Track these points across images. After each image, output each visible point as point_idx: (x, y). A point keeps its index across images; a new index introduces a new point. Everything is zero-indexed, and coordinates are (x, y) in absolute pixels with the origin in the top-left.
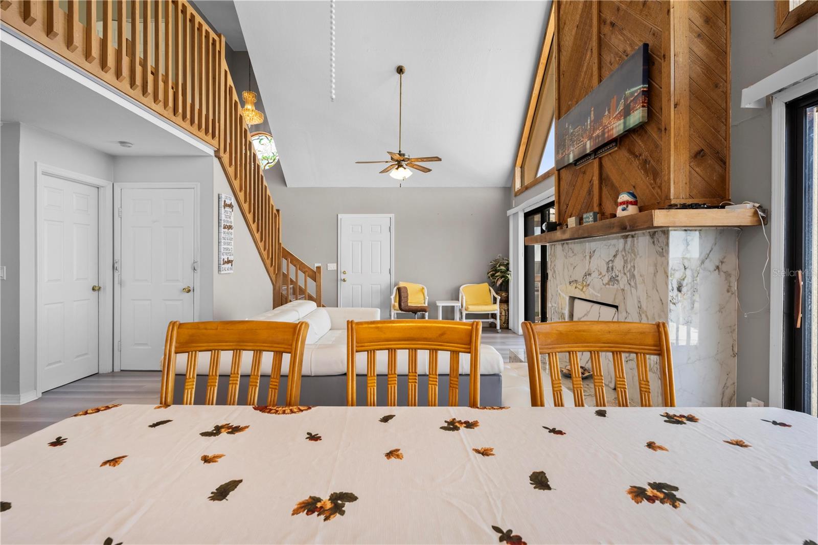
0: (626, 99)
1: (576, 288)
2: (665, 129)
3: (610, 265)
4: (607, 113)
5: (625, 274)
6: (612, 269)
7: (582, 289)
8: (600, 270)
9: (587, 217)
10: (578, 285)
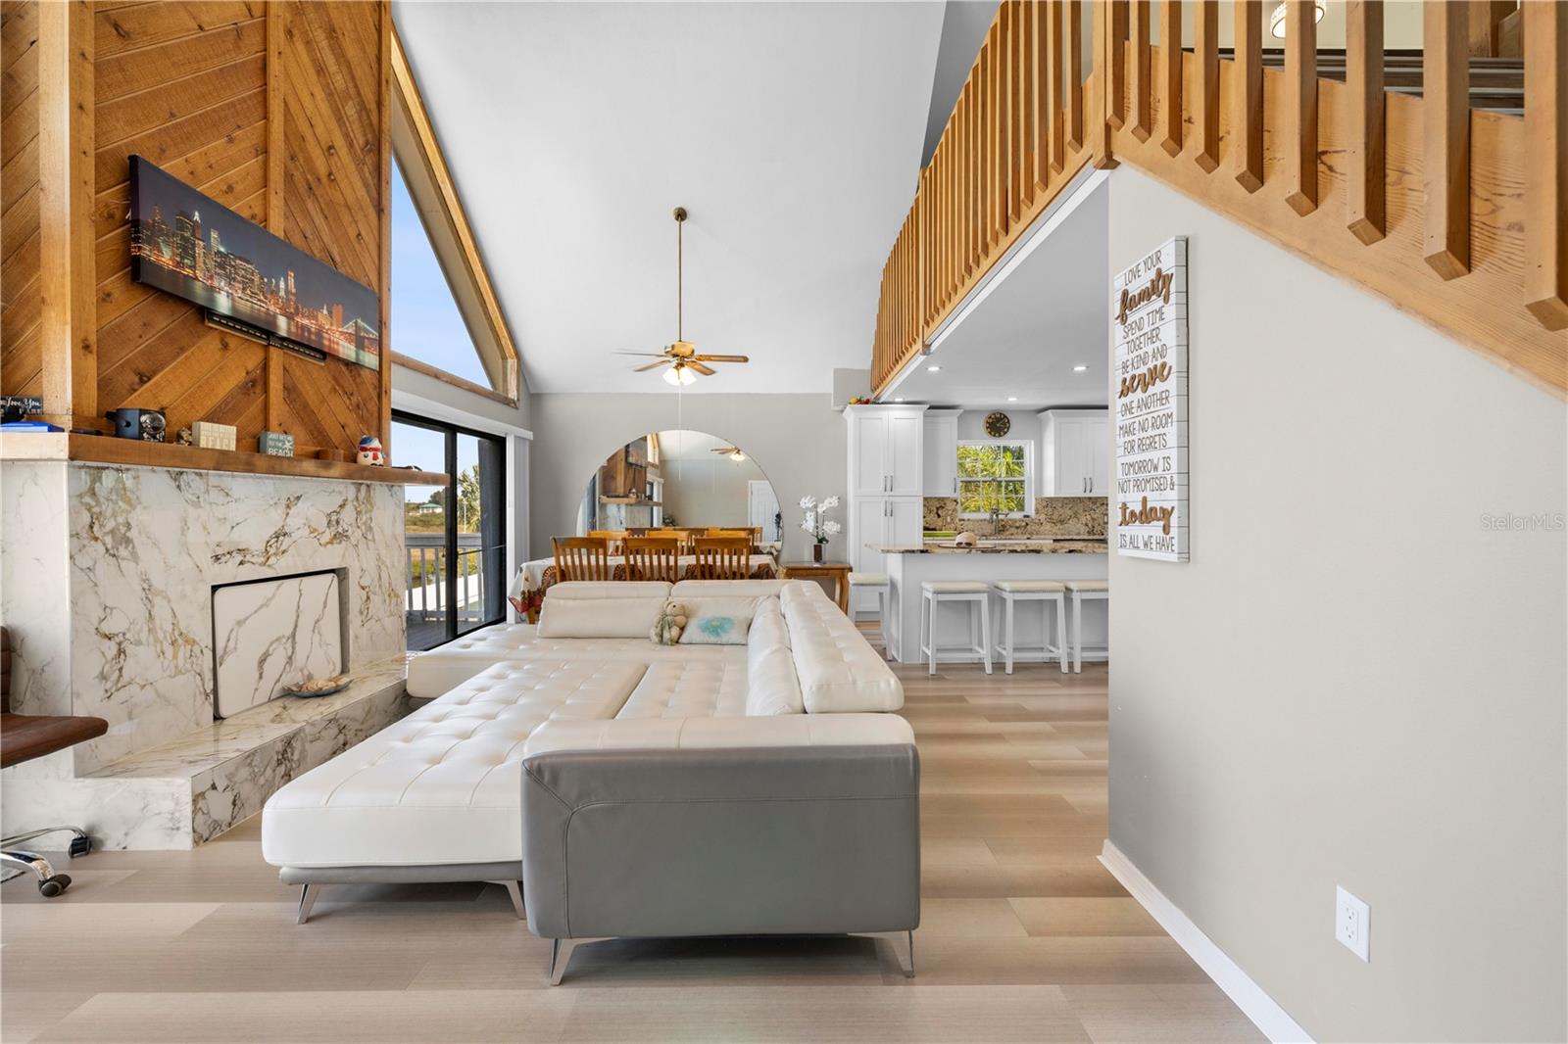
0: (356, 324)
1: (241, 563)
3: (334, 518)
5: (358, 527)
6: (338, 522)
7: (264, 564)
8: (313, 525)
9: (279, 440)
10: (248, 557)
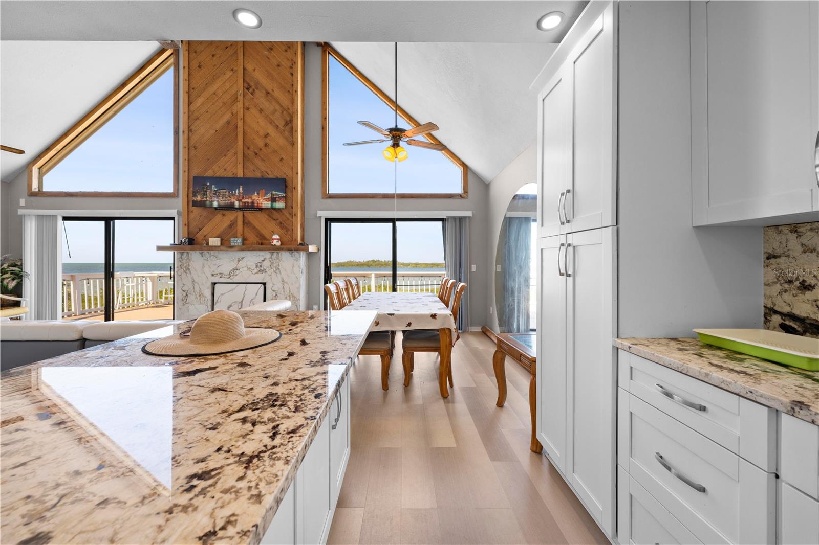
0: (272, 194)
1: (221, 277)
2: (295, 215)
3: (259, 265)
4: (256, 194)
6: (261, 266)
7: (229, 278)
8: (249, 267)
9: (235, 240)
10: (223, 276)
